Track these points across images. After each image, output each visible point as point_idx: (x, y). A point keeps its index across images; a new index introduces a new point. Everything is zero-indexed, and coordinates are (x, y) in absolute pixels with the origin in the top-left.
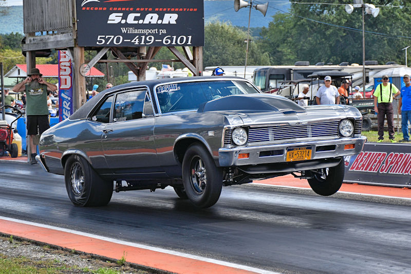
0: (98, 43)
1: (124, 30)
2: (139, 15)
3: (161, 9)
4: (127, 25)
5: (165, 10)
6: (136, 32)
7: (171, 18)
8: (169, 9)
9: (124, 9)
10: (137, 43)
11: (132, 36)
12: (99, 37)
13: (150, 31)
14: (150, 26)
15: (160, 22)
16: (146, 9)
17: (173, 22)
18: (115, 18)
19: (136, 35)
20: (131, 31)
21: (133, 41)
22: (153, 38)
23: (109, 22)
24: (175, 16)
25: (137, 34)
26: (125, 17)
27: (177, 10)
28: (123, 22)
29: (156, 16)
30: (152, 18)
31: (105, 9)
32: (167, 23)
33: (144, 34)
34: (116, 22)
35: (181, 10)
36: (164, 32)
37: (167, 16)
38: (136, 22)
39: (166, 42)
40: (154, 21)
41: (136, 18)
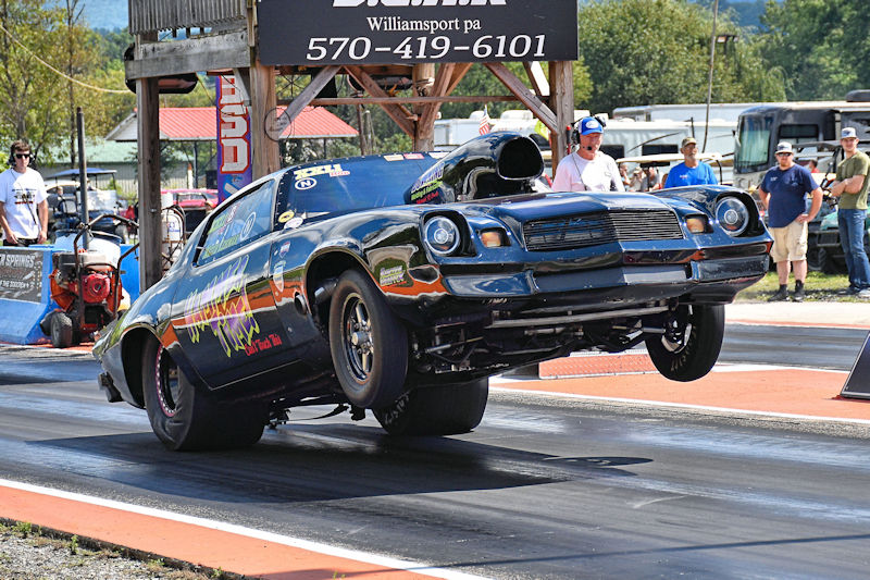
1: (374, 24)
6: (406, 26)
10: (407, 56)
11: (395, 38)
12: (313, 40)
19: (404, 34)
21: (396, 51)
22: (447, 41)
33: (425, 33)
36: (476, 25)
39: (482, 51)
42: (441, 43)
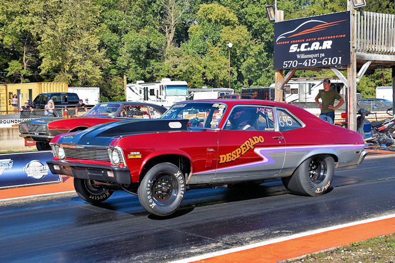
0: (284, 67)
1: (298, 56)
2: (307, 44)
3: (321, 38)
4: (300, 53)
5: (324, 38)
7: (328, 44)
8: (326, 38)
9: (299, 41)
13: (314, 56)
14: (314, 52)
15: (320, 48)
16: (312, 39)
17: (329, 47)
18: (293, 48)
20: (303, 56)
21: (304, 64)
23: (290, 51)
24: (330, 42)
25: (307, 59)
26: (299, 47)
27: (331, 37)
28: (298, 50)
29: (318, 44)
30: (316, 46)
31: (288, 42)
32: (325, 48)
33: (310, 58)
34: (294, 51)
35: (334, 37)
36: (323, 55)
37: (325, 43)
38: (306, 50)
40: (317, 48)
41: (306, 47)
42: (314, 61)
